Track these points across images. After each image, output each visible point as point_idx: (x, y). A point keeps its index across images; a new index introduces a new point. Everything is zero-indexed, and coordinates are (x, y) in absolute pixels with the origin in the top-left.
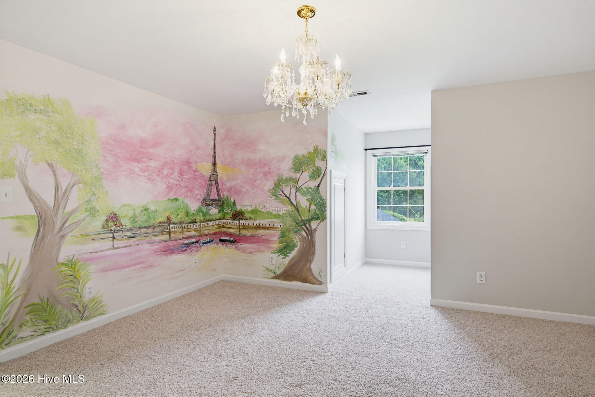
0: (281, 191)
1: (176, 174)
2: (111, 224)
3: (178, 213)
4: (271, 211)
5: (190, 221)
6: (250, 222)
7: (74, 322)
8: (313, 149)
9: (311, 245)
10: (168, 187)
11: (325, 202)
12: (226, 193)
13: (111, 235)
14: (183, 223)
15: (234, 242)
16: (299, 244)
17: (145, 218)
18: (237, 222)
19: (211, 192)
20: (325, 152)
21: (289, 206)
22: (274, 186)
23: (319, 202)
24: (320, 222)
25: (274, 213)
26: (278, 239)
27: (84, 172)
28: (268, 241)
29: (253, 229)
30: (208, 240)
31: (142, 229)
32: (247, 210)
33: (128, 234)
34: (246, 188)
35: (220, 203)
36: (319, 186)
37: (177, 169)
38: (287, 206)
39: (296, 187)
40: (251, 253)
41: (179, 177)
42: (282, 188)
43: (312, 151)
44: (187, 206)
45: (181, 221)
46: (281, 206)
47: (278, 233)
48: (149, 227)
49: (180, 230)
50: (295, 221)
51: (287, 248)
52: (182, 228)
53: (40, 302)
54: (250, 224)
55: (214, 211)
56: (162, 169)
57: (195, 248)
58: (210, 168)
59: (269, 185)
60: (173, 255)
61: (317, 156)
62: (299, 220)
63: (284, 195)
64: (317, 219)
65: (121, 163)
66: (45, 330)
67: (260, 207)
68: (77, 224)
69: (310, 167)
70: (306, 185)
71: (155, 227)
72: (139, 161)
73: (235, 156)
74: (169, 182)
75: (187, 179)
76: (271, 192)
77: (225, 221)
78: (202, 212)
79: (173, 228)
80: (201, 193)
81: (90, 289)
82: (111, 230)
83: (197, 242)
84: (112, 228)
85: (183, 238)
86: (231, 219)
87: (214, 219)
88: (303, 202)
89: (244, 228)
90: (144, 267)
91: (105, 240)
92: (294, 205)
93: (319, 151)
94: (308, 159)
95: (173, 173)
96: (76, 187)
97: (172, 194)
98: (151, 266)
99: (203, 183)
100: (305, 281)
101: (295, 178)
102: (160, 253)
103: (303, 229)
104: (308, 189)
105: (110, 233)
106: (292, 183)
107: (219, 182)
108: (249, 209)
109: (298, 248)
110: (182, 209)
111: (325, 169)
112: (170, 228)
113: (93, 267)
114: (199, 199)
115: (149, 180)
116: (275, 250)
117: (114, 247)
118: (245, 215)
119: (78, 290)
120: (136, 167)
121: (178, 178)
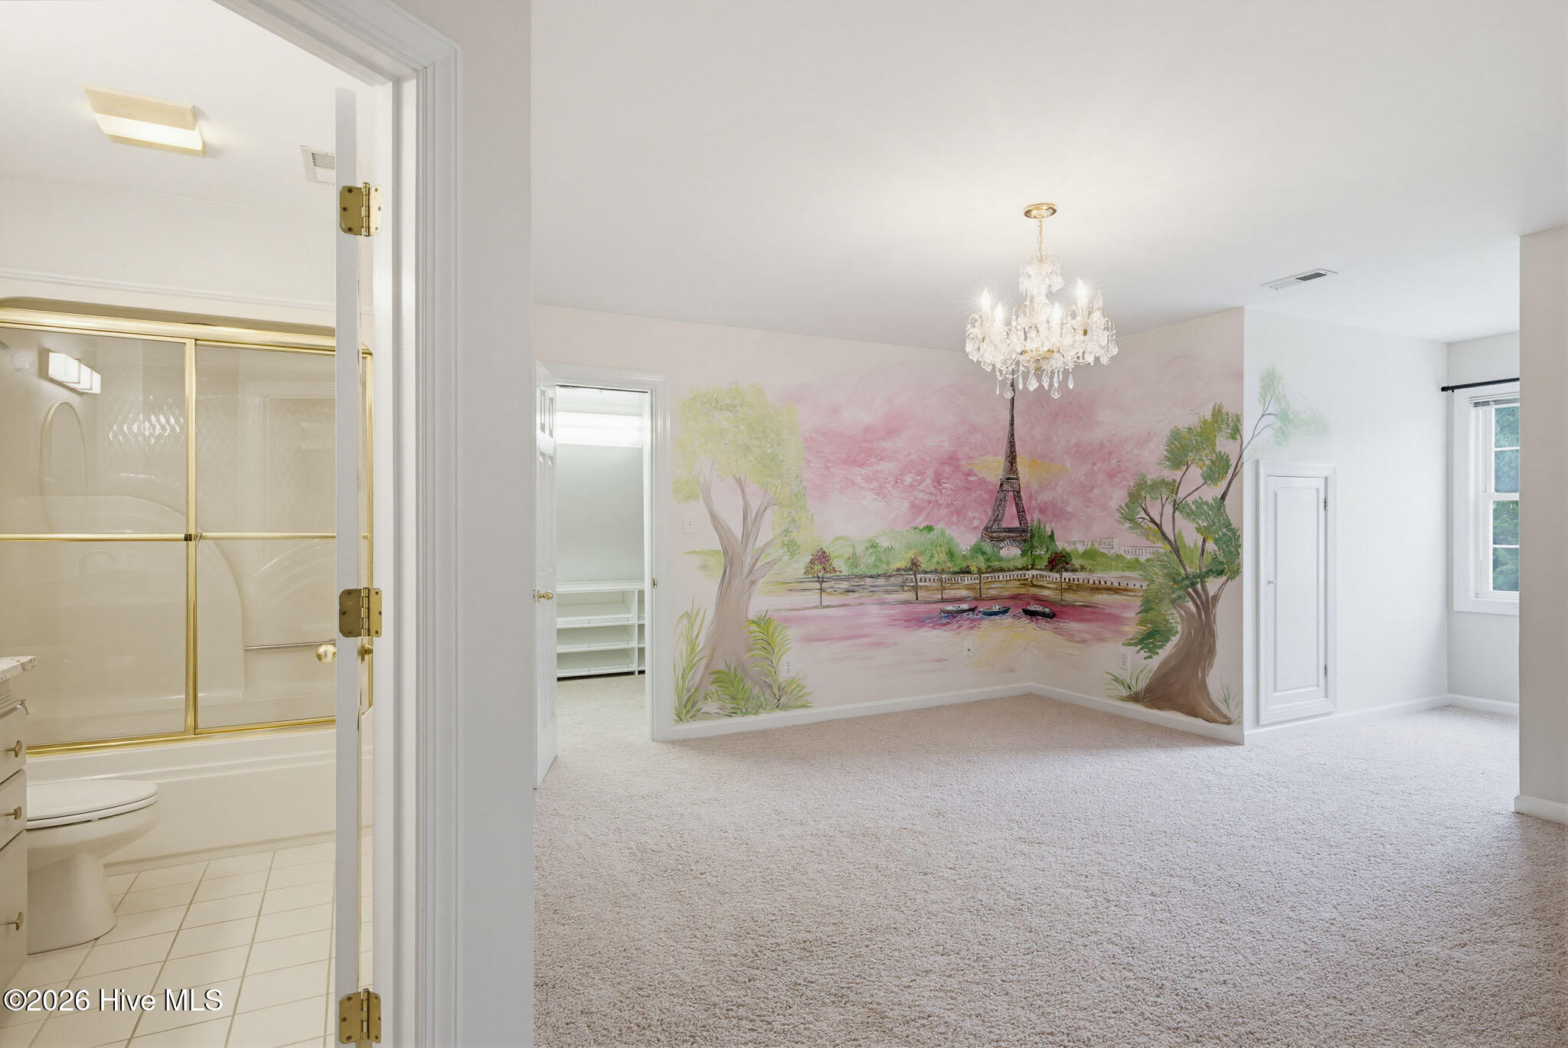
0: (1143, 509)
1: (929, 481)
2: (818, 567)
3: (932, 554)
4: (1123, 553)
5: (957, 569)
6: (1081, 576)
7: (768, 708)
8: (1211, 413)
9: (1207, 634)
10: (913, 506)
11: (1237, 534)
12: (1036, 516)
13: (818, 585)
14: (943, 572)
15: (1051, 616)
16: (1179, 628)
17: (871, 560)
18: (1058, 575)
19: (1003, 514)
20: (1238, 419)
21: (1159, 544)
22: (1128, 499)
23: (1225, 535)
24: (1227, 580)
25: (1129, 557)
26: (1137, 614)
27: (780, 487)
28: (1115, 619)
29: (1088, 590)
30: (996, 608)
31: (868, 579)
32: (1076, 551)
33: (845, 585)
34: (1073, 504)
35: (1024, 536)
36: (1223, 497)
37: (930, 473)
38: (1154, 543)
39: (1175, 501)
40: (1084, 641)
41: (934, 487)
42: (1145, 504)
43: (1209, 417)
44: (950, 541)
45: (939, 568)
46: (1143, 542)
47: (1137, 602)
48: (880, 575)
49: (937, 585)
50: (1174, 578)
51: (1154, 635)
52: (941, 581)
53: (727, 671)
54: (1081, 581)
55: (1011, 552)
56: (903, 474)
57: (968, 622)
58: (1002, 466)
59: (1118, 497)
60: (923, 629)
61: (1220, 429)
62: (1179, 574)
63: (1148, 518)
64: (1221, 573)
65: (832, 470)
66: (732, 711)
67: (1100, 545)
68: (770, 564)
69: (1204, 455)
70: (1195, 496)
71: (890, 576)
72: (862, 465)
73: (1055, 439)
74: (916, 498)
75: (951, 490)
76: (1122, 514)
77: (1035, 572)
78: (983, 553)
79: (923, 580)
80: (980, 517)
81: (788, 664)
82: (818, 577)
83: (972, 610)
84: (820, 574)
85: (943, 601)
86: (1045, 569)
87: (1012, 568)
88: (1189, 533)
89: (1070, 588)
90: (871, 644)
91: (810, 592)
92: (1170, 542)
93: (1225, 416)
94: (1200, 436)
95: (923, 480)
96: (769, 510)
97: (922, 518)
98: (880, 644)
99: (986, 496)
100: (1193, 712)
101: (1171, 481)
102: (897, 623)
103: (1189, 595)
104: (1200, 504)
105: (816, 581)
106: (1165, 493)
107: (1022, 492)
108: (1081, 549)
109: (1178, 636)
110: (940, 546)
111: (1238, 457)
112: (916, 580)
113: (793, 632)
114: (976, 528)
115: (877, 494)
116: (1131, 639)
117: (823, 604)
118: (1071, 560)
119: (772, 663)
120: (858, 474)
121: (932, 490)
